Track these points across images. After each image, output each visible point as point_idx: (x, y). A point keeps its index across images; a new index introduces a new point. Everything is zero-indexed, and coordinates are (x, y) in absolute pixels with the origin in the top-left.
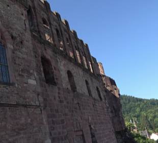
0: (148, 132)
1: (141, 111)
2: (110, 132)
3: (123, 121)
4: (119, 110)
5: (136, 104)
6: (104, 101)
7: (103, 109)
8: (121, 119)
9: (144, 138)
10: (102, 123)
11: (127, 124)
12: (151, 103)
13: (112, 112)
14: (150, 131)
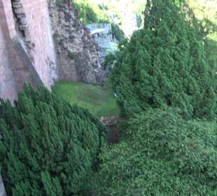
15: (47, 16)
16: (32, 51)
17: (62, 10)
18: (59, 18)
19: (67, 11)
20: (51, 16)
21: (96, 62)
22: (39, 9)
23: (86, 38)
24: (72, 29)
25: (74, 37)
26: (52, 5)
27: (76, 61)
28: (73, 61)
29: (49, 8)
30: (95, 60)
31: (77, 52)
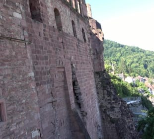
0: (124, 75)
1: (121, 56)
2: (89, 71)
3: (103, 63)
4: (101, 53)
5: (118, 49)
6: (87, 42)
7: (86, 51)
8: (102, 61)
9: (119, 80)
10: (84, 63)
11: (106, 66)
12: (131, 50)
13: (94, 54)
14: (126, 74)
15: (96, 94)
16: (85, 118)
17: (105, 89)
18: (104, 94)
19: (109, 90)
20: (98, 93)
21: (132, 125)
22: (90, 89)
23: (123, 108)
24: (113, 101)
25: (114, 107)
26: (99, 86)
27: (116, 125)
28: (114, 125)
29: (97, 88)
30: (130, 124)
31: (117, 117)
